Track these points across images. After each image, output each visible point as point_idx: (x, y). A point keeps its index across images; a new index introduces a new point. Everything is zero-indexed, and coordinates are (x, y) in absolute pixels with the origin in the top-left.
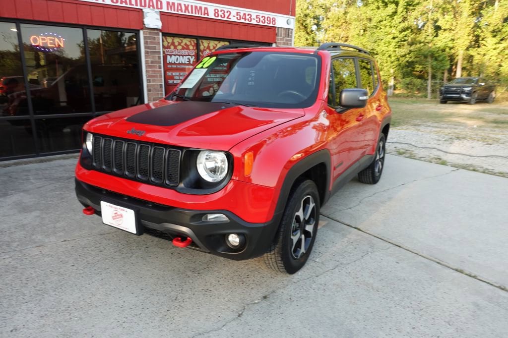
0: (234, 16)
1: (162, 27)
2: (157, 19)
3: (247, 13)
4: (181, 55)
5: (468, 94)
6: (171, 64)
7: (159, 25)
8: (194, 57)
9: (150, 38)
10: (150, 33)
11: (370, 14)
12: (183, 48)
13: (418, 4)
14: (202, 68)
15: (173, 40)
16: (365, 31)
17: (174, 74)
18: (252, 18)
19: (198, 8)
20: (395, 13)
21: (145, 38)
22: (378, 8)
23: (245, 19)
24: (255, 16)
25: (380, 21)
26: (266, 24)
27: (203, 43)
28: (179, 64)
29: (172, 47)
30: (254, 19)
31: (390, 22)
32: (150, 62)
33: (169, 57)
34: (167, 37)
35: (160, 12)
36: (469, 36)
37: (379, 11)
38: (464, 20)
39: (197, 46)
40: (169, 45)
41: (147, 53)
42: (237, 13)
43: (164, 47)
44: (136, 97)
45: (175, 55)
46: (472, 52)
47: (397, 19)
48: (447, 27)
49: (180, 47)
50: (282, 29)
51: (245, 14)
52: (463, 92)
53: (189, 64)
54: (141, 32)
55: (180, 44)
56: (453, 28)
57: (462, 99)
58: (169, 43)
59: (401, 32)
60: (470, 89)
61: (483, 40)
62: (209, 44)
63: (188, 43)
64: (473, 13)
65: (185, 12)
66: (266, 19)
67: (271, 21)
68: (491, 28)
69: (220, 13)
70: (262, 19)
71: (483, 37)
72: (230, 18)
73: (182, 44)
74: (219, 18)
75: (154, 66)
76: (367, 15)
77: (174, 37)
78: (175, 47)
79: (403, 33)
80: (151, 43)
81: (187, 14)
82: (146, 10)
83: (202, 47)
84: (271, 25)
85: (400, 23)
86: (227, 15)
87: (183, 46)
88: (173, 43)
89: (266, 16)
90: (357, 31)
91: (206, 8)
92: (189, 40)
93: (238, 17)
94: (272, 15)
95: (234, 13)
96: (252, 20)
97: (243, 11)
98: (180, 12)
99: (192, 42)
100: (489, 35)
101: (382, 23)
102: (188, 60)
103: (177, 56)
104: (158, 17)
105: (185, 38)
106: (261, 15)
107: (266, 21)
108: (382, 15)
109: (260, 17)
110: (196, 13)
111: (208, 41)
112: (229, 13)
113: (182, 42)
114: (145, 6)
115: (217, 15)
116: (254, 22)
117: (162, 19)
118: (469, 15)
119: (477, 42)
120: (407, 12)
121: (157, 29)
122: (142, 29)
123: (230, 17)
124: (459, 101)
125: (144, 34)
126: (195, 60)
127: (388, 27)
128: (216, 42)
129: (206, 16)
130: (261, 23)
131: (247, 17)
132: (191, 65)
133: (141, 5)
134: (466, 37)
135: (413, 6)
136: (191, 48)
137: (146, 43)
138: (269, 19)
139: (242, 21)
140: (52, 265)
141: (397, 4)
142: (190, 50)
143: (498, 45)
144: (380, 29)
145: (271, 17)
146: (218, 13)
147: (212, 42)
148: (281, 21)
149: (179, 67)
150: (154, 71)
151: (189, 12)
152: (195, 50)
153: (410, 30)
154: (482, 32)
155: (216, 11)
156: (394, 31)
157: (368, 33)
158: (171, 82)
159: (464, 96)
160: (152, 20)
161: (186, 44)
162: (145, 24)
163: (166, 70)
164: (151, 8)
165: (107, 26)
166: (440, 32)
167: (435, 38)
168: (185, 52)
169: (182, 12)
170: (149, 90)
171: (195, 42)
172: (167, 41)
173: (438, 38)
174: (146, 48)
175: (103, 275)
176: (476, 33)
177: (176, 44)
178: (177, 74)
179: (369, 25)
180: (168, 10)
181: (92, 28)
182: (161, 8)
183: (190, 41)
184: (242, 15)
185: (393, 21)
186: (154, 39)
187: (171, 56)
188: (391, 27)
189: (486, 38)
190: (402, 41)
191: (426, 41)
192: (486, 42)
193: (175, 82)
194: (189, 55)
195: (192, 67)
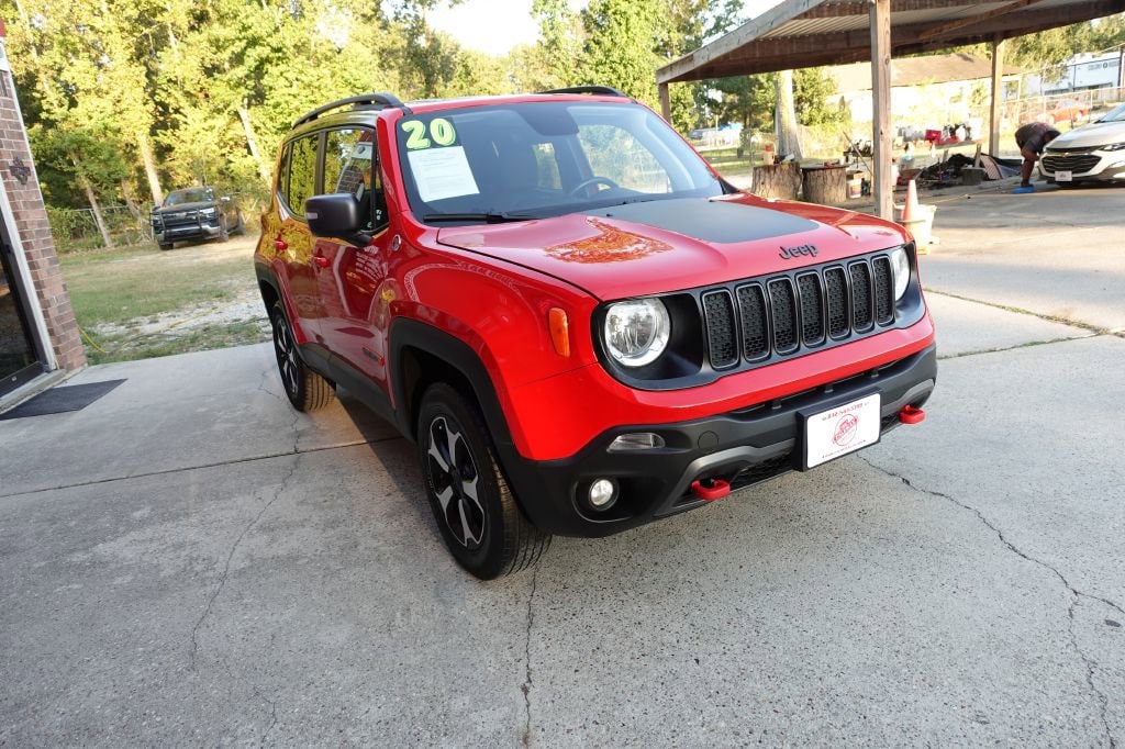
5: (214, 221)
36: (145, 104)
38: (123, 71)
46: (165, 138)
48: (89, 85)
52: (204, 219)
56: (104, 88)
61: (177, 112)
64: (133, 58)
71: (174, 105)
100: (184, 102)
118: (129, 62)
119: (164, 119)
134: (143, 108)
143: (211, 122)
154: (169, 95)
159: (206, 227)
166: (78, 97)
167: (72, 110)
173: (79, 110)
176: (157, 98)
189: (181, 107)
191: (52, 117)
192: (186, 116)
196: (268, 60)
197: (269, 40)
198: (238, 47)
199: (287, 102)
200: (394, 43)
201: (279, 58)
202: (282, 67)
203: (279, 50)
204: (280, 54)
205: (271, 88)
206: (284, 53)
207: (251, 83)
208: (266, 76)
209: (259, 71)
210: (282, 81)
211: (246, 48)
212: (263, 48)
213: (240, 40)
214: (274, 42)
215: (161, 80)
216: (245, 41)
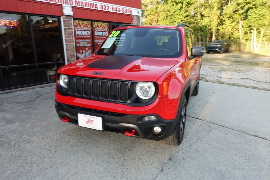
0: (111, 9)
1: (73, 14)
2: (70, 10)
3: (117, 7)
4: (83, 30)
5: (220, 48)
6: (78, 35)
7: (71, 13)
8: (90, 31)
9: (66, 21)
10: (67, 18)
11: (169, 8)
12: (84, 27)
13: (193, 3)
14: (113, 37)
15: (79, 22)
16: (167, 17)
17: (80, 41)
18: (120, 10)
19: (92, 4)
20: (181, 8)
21: (64, 21)
22: (173, 5)
23: (117, 11)
24: (121, 9)
25: (175, 12)
26: (127, 13)
27: (94, 23)
28: (83, 35)
29: (78, 26)
30: (121, 11)
31: (179, 12)
32: (67, 34)
33: (77, 31)
34: (76, 20)
35: (72, 6)
36: (217, 19)
37: (174, 7)
38: (215, 12)
39: (92, 25)
41: (65, 29)
42: (113, 7)
43: (74, 26)
44: (59, 54)
45: (80, 30)
46: (220, 27)
47: (183, 11)
48: (207, 15)
49: (82, 26)
50: (135, 16)
51: (116, 8)
52: (217, 48)
53: (88, 35)
54: (62, 18)
55: (82, 24)
56: (210, 16)
57: (217, 51)
58: (76, 24)
59: (185, 18)
60: (220, 46)
61: (224, 21)
62: (98, 24)
63: (87, 24)
64: (219, 8)
66: (127, 11)
67: (130, 11)
68: (228, 16)
69: (104, 7)
70: (125, 11)
71: (224, 20)
73: (84, 24)
74: (103, 10)
75: (70, 37)
76: (168, 9)
77: (79, 20)
78: (80, 26)
79: (186, 18)
80: (67, 23)
81: (86, 7)
82: (64, 5)
83: (94, 26)
84: (130, 14)
85: (184, 13)
86: (107, 8)
87: (84, 25)
88: (79, 24)
89: (127, 9)
90: (163, 17)
91: (96, 5)
92: (87, 22)
93: (113, 9)
94: (130, 8)
95: (111, 7)
96: (120, 11)
97: (115, 6)
98: (82, 7)
99: (89, 23)
100: (227, 19)
101: (175, 13)
102: (87, 33)
103: (81, 31)
104: (71, 9)
105: (85, 21)
106: (125, 8)
107: (127, 12)
108: (176, 9)
109: (124, 10)
110: (91, 7)
111: (97, 23)
112: (108, 7)
113: (84, 23)
114: (63, 3)
115: (102, 8)
116: (121, 12)
117: (73, 11)
118: (217, 9)
119: (221, 23)
120: (187, 8)
121: (70, 16)
122: (62, 16)
123: (108, 9)
124: (215, 52)
125: (63, 18)
126: (91, 33)
127: (178, 15)
128: (102, 23)
129: (96, 9)
130: (124, 13)
131: (118, 9)
132: (89, 35)
133: (61, 3)
134: (216, 20)
135: (190, 4)
136: (89, 26)
137: (64, 23)
138: (129, 11)
139: (115, 11)
140: (43, 153)
141: (182, 3)
142: (88, 27)
143: (231, 24)
144: (175, 16)
145: (130, 9)
147: (99, 23)
148: (135, 12)
149: (82, 37)
150: (69, 39)
151: (87, 7)
152: (90, 27)
153: (189, 17)
154: (224, 17)
155: (102, 6)
156: (181, 17)
157: (169, 18)
158: (78, 45)
159: (218, 50)
160: (68, 11)
161: (86, 24)
162: (63, 13)
163: (76, 39)
164: (67, 4)
165: (43, 14)
166: (204, 18)
167: (202, 21)
168: (85, 28)
169: (83, 6)
170: (67, 50)
171: (91, 23)
172: (76, 23)
173: (203, 20)
174: (65, 26)
175: (76, 155)
176: (221, 18)
177: (81, 24)
178: (82, 41)
179: (169, 14)
180: (76, 5)
181: (34, 15)
182: (72, 4)
183: (88, 23)
184: (115, 8)
185: (181, 12)
186: (69, 21)
187: (78, 30)
188: (180, 15)
189: (225, 20)
190: (186, 22)
191: (197, 22)
192: (226, 22)
193: (81, 45)
194: (88, 30)
195: (89, 37)
196: (251, 8)
197: (253, 2)
198: (242, 5)
199: (252, 19)
201: (255, 7)
202: (255, 10)
203: (254, 5)
204: (255, 6)
205: (250, 15)
207: (245, 14)
209: (247, 11)
210: (254, 14)
211: (245, 5)
212: (250, 5)
213: (245, 3)
215: (223, 14)
216: (246, 3)
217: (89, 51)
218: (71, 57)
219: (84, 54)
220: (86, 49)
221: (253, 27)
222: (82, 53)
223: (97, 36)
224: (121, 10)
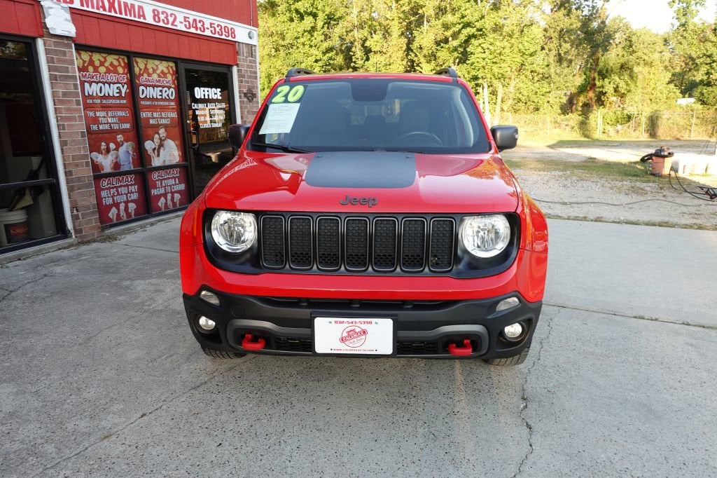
0: (181, 23)
1: (76, 33)
2: (66, 20)
3: (198, 19)
4: (106, 82)
6: (90, 97)
8: (126, 86)
9: (56, 52)
10: (56, 44)
11: (280, 28)
12: (108, 71)
13: (340, 18)
14: (286, 101)
15: (91, 56)
16: (277, 50)
17: (98, 114)
18: (205, 26)
19: (129, 5)
20: (313, 29)
21: (47, 52)
22: (292, 20)
23: (196, 28)
24: (210, 24)
25: (297, 38)
26: (224, 37)
27: (137, 63)
28: (104, 97)
29: (91, 69)
30: (208, 29)
31: (310, 39)
32: (61, 94)
33: (87, 85)
34: (81, 52)
35: (70, 8)
36: (402, 60)
37: (294, 24)
38: (394, 42)
39: (130, 67)
40: (86, 65)
41: (53, 78)
42: (185, 18)
43: (80, 70)
45: (97, 83)
47: (318, 36)
48: (377, 49)
49: (102, 69)
50: (244, 45)
51: (195, 20)
53: (120, 97)
54: (40, 42)
55: (102, 64)
56: (384, 51)
58: (84, 62)
59: (324, 53)
61: (418, 65)
62: (146, 65)
63: (116, 63)
64: (402, 34)
65: (110, 11)
66: (223, 30)
67: (230, 32)
68: (425, 52)
69: (162, 17)
70: (218, 29)
71: (417, 62)
72: (176, 26)
73: (107, 64)
74: (161, 24)
75: (69, 101)
76: (278, 29)
77: (92, 52)
78: (96, 69)
79: (327, 55)
80: (59, 61)
81: (113, 14)
82: (46, 3)
83: (137, 70)
84: (230, 38)
85: (322, 41)
86: (171, 19)
87: (107, 68)
88: (91, 62)
89: (223, 25)
90: (267, 51)
91: (140, 7)
92: (117, 57)
93: (187, 23)
94: (230, 24)
95: (180, 18)
96: (206, 30)
97: (193, 15)
98: (101, 11)
99: (120, 60)
100: (422, 60)
101: (299, 41)
102: (118, 91)
103: (100, 84)
104: (68, 16)
105: (110, 54)
106: (217, 23)
107: (224, 33)
108: (299, 30)
109: (216, 26)
110: (126, 15)
111: (145, 60)
112: (173, 16)
113: (106, 60)
115: (157, 18)
116: (208, 33)
117: (74, 21)
118: (399, 36)
120: (328, 28)
121: (67, 38)
122: (41, 36)
123: (175, 24)
125: (45, 44)
126: (128, 91)
127: (307, 47)
128: (157, 62)
129: (142, 20)
130: (217, 36)
131: (199, 25)
132: (123, 98)
134: (400, 63)
135: (335, 20)
136: (120, 70)
137: (49, 60)
138: (227, 31)
139: (192, 30)
141: (315, 16)
142: (119, 74)
144: (298, 48)
145: (230, 27)
146: (158, 15)
147: (150, 61)
148: (242, 33)
149: (104, 101)
150: (69, 110)
151: (116, 12)
152: (126, 74)
153: (335, 51)
154: (416, 56)
155: (156, 13)
156: (317, 53)
157: (282, 53)
158: (94, 127)
161: (112, 64)
162: (48, 29)
163: (87, 107)
166: (371, 55)
167: (366, 62)
168: (112, 77)
169: (105, 10)
170: (63, 144)
171: (126, 61)
172: (81, 58)
173: (369, 62)
174: (50, 69)
176: (409, 57)
177: (97, 63)
178: (103, 113)
179: (281, 42)
180: (82, 5)
183: (118, 60)
184: (191, 21)
185: (313, 38)
186: (64, 53)
187: (90, 83)
188: (311, 46)
189: (420, 63)
190: (326, 65)
191: (356, 66)
192: (422, 68)
193: (101, 127)
194: (118, 83)
195: (125, 102)
196: (474, 36)
197: (476, 23)
198: (456, 29)
199: (478, 62)
200: (571, 25)
201: (481, 35)
202: (481, 40)
203: (481, 30)
204: (481, 33)
205: (472, 53)
206: (484, 32)
207: (461, 50)
208: (470, 46)
209: (467, 42)
210: (480, 49)
211: (462, 29)
212: (471, 29)
213: (459, 24)
214: (478, 25)
215: (415, 46)
216: (462, 25)
217: (125, 144)
218: (77, 165)
219: (112, 152)
220: (119, 140)
221: (480, 81)
222: (108, 151)
223: (146, 99)
224: (209, 26)
